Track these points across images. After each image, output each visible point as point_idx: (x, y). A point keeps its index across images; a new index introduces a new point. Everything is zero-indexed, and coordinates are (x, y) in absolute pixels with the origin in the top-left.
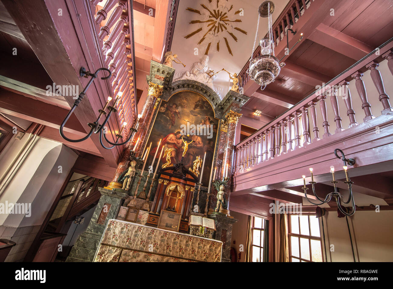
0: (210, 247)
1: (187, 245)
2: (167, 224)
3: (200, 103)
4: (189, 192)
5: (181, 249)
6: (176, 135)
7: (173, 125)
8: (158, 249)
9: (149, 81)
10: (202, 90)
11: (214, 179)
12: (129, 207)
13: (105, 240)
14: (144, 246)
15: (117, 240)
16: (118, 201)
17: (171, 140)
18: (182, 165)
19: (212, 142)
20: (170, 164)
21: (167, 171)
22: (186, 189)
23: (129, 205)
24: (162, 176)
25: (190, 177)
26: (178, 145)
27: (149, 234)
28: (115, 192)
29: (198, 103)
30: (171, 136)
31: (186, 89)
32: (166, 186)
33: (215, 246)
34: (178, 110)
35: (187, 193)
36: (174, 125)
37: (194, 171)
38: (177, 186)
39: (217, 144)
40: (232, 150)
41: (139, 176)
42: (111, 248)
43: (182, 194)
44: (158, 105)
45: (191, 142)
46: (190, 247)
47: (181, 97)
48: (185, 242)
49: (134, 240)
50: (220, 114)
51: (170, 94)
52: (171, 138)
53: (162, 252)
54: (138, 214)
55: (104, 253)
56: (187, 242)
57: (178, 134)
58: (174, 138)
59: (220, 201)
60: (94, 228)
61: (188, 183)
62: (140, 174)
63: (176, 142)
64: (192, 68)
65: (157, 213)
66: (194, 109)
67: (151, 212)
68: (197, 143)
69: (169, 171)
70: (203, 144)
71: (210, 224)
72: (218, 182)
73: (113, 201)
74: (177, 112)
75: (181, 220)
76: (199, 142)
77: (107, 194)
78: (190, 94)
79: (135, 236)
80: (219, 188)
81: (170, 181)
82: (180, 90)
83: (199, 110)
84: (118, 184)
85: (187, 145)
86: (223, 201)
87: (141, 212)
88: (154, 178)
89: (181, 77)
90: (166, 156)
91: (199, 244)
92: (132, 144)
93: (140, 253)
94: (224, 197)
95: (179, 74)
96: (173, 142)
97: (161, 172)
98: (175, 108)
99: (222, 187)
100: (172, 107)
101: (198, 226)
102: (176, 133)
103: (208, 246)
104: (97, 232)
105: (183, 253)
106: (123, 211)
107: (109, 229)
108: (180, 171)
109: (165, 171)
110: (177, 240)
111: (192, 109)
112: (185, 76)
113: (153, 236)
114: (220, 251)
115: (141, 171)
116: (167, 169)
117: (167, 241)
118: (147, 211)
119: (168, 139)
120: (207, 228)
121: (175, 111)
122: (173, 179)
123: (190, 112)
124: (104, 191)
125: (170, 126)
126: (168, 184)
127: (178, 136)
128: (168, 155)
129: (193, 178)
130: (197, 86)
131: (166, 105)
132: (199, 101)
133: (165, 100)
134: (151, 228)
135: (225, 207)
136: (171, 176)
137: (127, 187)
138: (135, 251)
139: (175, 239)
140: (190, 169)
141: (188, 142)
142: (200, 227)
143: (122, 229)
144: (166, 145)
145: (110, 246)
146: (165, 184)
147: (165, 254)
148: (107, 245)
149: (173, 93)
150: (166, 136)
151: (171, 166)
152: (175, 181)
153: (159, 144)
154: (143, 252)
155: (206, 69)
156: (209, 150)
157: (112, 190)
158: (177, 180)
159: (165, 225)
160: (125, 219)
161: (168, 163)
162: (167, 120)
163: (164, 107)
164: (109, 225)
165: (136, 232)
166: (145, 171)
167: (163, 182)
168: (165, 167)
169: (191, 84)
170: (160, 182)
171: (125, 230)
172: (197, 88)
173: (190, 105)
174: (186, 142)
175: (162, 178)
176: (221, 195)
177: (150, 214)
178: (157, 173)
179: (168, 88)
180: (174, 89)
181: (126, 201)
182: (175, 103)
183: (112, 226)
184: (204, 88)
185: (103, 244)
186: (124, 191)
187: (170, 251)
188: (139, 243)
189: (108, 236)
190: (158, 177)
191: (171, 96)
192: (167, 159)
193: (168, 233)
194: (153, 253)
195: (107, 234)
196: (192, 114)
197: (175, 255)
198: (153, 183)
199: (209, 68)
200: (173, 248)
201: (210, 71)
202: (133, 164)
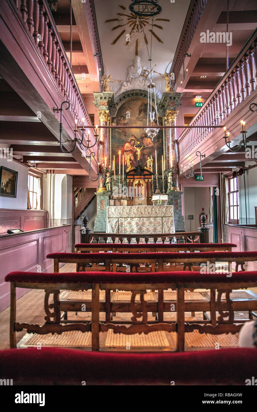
0: (166, 209)
1: (152, 211)
2: (139, 204)
3: (143, 108)
4: (148, 183)
5: (149, 213)
6: (130, 143)
7: (125, 136)
8: (136, 215)
9: (96, 105)
10: (141, 94)
11: (164, 170)
12: (114, 199)
13: (109, 216)
14: (129, 215)
15: (114, 215)
16: (107, 197)
17: (128, 148)
18: (139, 166)
19: (161, 139)
20: (131, 168)
21: (130, 173)
22: (146, 181)
23: (114, 198)
24: (128, 177)
25: (146, 173)
26: (134, 150)
27: (129, 209)
28: (104, 193)
29: (141, 108)
30: (127, 144)
31: (127, 99)
32: (132, 183)
33: (169, 208)
34: (126, 121)
35: (147, 183)
36: (127, 135)
37: (148, 168)
38: (139, 181)
39: (164, 140)
40: (175, 145)
41: (114, 180)
42: (113, 219)
43: (144, 185)
44: (109, 123)
45: (142, 148)
46: (154, 211)
47: (125, 108)
48: (150, 209)
49: (123, 213)
50: (162, 111)
51: (115, 108)
52: (127, 147)
53: (139, 216)
54: (120, 202)
55: (110, 221)
56: (151, 209)
57: (131, 141)
58: (129, 146)
59: (170, 183)
60: (101, 213)
61: (146, 177)
62: (114, 179)
63: (131, 149)
64: (127, 75)
65: (131, 199)
66: (139, 115)
67: (128, 199)
68: (148, 144)
69: (132, 173)
70: (153, 143)
71: (165, 197)
72: (167, 171)
73: (105, 198)
74: (126, 122)
75: (147, 200)
76: (150, 143)
77: (100, 195)
78: (132, 102)
79: (123, 211)
80: (168, 175)
81: (134, 179)
82: (123, 102)
83: (144, 115)
84: (104, 188)
85: (140, 151)
86: (172, 183)
87: (122, 201)
88: (123, 179)
89: (120, 89)
90: (127, 163)
91: (158, 209)
92: (103, 162)
93: (128, 218)
94: (172, 180)
95: (118, 86)
96: (129, 149)
97: (127, 174)
98: (123, 120)
99: (170, 174)
100: (120, 120)
101: (157, 200)
102: (129, 141)
103: (165, 209)
104: (103, 214)
105: (151, 215)
106: (112, 202)
107: (108, 211)
108: (139, 171)
109: (129, 174)
110: (146, 210)
111: (137, 116)
112: (123, 87)
113: (132, 210)
114: (172, 210)
115: (114, 177)
116: (130, 171)
117: (140, 211)
118: (125, 199)
119: (125, 148)
120: (163, 200)
121: (123, 122)
122: (136, 177)
123: (136, 118)
124: (98, 194)
125: (124, 137)
126: (133, 181)
127: (132, 143)
128: (127, 162)
129: (149, 173)
130: (136, 93)
131: (115, 120)
132: (141, 106)
133: (114, 116)
134: (129, 207)
135: (174, 185)
136: (134, 175)
137: (110, 189)
138: (125, 218)
139: (144, 209)
140: (145, 168)
141: (139, 149)
142: (158, 201)
143: (115, 209)
144: (125, 153)
145: (112, 218)
146: (131, 181)
147: (141, 217)
148: (110, 218)
149: (118, 107)
150: (123, 146)
151: (132, 169)
152: (137, 178)
153: (120, 153)
154: (129, 218)
155: (140, 71)
156: (159, 146)
157: (102, 192)
158: (138, 177)
159: (138, 204)
160: (115, 205)
161: (129, 168)
162: (120, 132)
163: (115, 123)
164: (108, 209)
165: (122, 210)
166: (117, 176)
167: (130, 181)
168: (128, 171)
169: (130, 94)
170: (128, 181)
171: (116, 210)
172: (137, 94)
173: (134, 113)
174: (138, 148)
175: (128, 178)
176: (170, 179)
177: (127, 200)
178: (124, 175)
179: (113, 106)
180: (117, 104)
181: (111, 197)
182: (122, 115)
183: (109, 209)
184: (142, 92)
185: (108, 218)
186: (108, 191)
187: (143, 215)
188: (126, 214)
189: (109, 214)
190: (126, 178)
191: (117, 110)
192: (128, 166)
193: (140, 207)
194: (134, 217)
195: (108, 213)
196: (138, 120)
197: (146, 216)
198: (124, 182)
199: (143, 67)
200: (144, 213)
201: (144, 70)
202: (108, 175)
